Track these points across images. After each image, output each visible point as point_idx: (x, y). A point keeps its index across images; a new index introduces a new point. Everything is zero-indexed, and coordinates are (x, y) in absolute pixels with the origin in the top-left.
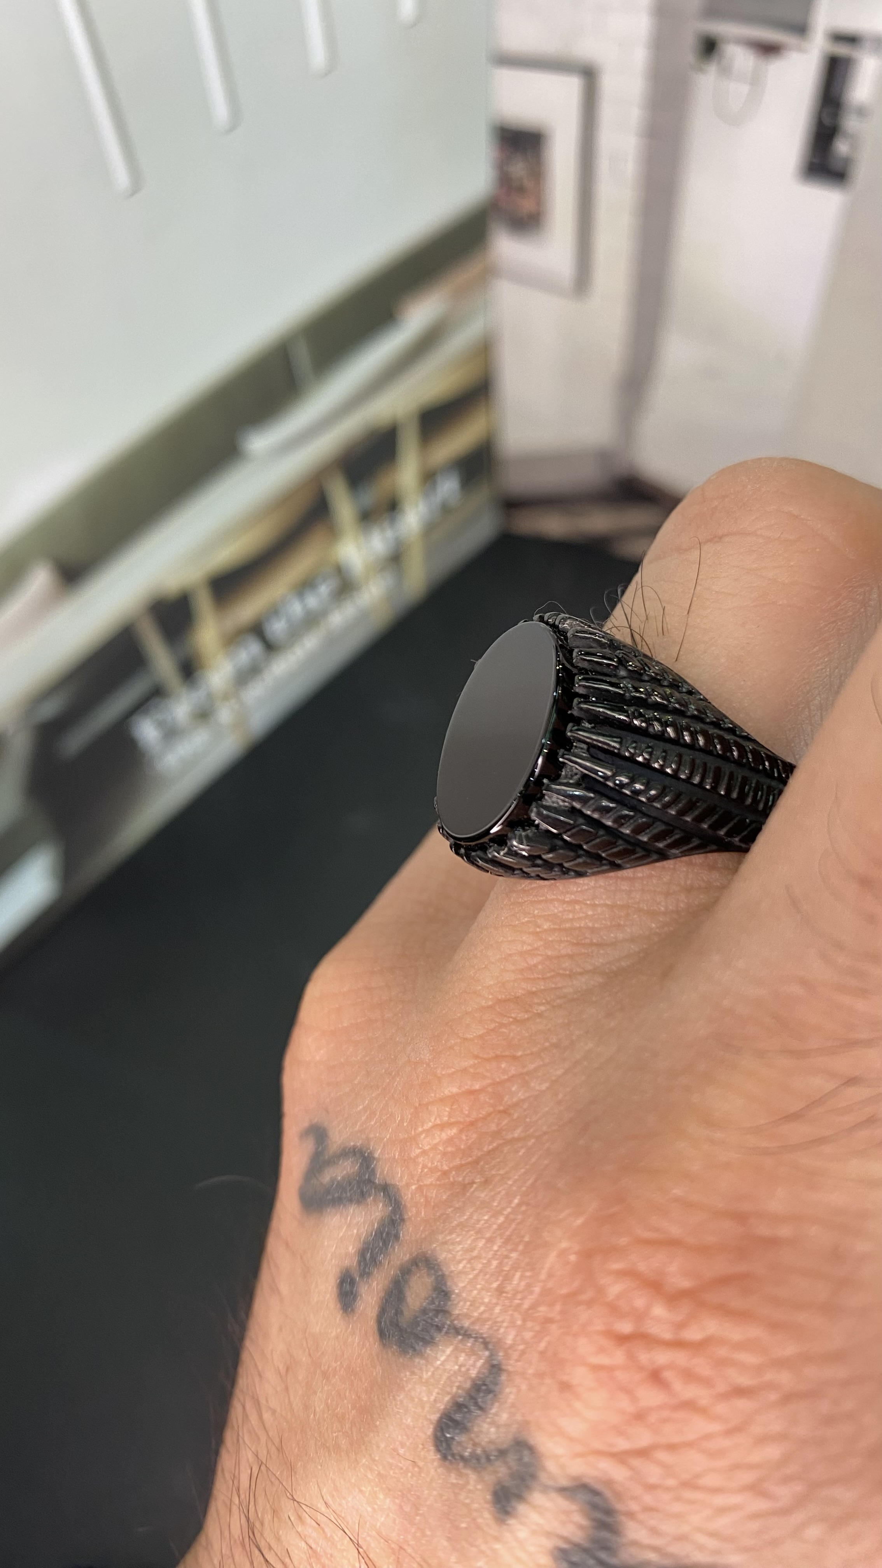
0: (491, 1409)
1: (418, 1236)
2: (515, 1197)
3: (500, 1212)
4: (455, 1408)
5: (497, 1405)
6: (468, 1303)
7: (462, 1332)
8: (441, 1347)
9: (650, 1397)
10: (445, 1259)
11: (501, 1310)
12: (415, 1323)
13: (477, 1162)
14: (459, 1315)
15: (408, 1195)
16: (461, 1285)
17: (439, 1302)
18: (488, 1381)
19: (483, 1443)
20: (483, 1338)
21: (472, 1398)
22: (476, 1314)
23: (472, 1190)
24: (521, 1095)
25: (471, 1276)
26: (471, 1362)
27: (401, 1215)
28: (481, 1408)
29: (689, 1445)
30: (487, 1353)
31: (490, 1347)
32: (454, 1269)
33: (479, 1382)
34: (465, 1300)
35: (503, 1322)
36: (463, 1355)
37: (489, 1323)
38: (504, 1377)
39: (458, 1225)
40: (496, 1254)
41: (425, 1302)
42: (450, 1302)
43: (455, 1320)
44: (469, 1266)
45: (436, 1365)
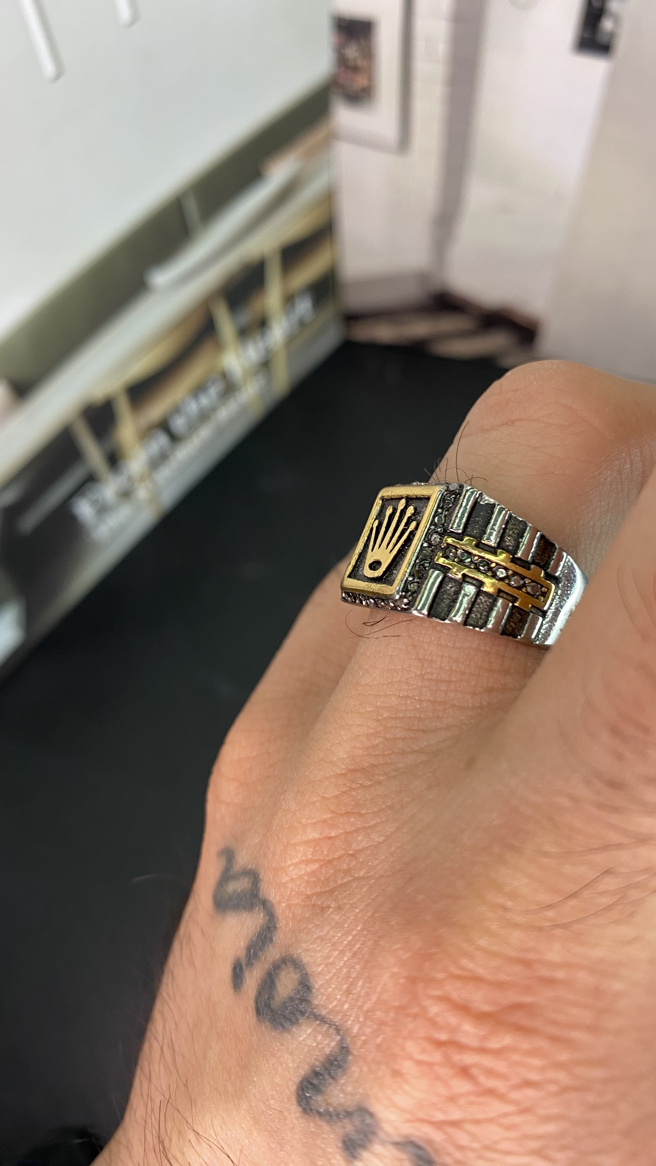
0: (340, 1080)
1: (287, 941)
4: (313, 1075)
5: (345, 1077)
6: (325, 997)
7: (320, 1018)
8: (303, 1027)
9: (461, 1086)
10: (308, 962)
11: (348, 1006)
12: (284, 1007)
13: (332, 891)
14: (317, 1005)
15: (280, 910)
16: (320, 983)
17: (304, 993)
18: (339, 1059)
19: (334, 1105)
20: (335, 1025)
21: (326, 1069)
22: (330, 1006)
23: (329, 912)
24: (365, 844)
25: (327, 977)
26: (326, 1042)
27: (275, 924)
28: (333, 1078)
29: (491, 1120)
30: (338, 1038)
31: (341, 1033)
32: (314, 970)
33: (332, 1058)
34: (323, 995)
35: (350, 1016)
36: (320, 1035)
37: (340, 1015)
38: (350, 1057)
39: (317, 938)
40: (346, 964)
41: (292, 992)
42: (311, 995)
43: (314, 1008)
44: (326, 969)
45: (299, 1041)
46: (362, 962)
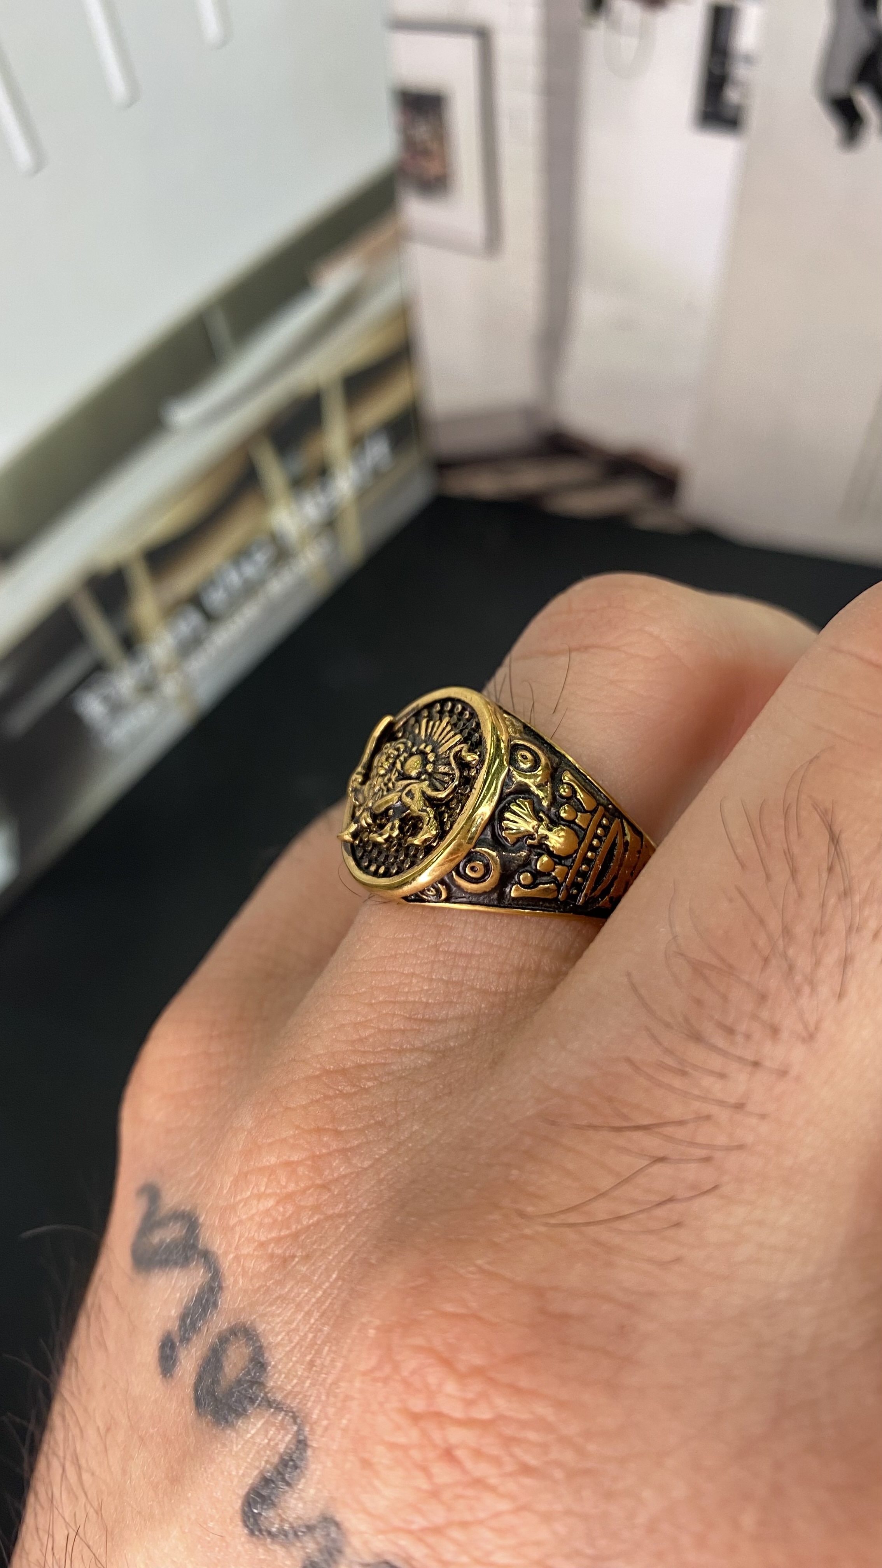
0: (297, 1484)
1: (237, 1305)
2: (333, 1273)
3: (318, 1287)
4: (263, 1483)
5: (303, 1480)
6: (283, 1376)
7: (274, 1405)
8: (252, 1420)
9: (445, 1475)
10: (264, 1330)
11: (311, 1384)
12: (230, 1393)
13: (297, 1235)
14: (272, 1388)
15: (227, 1263)
16: (278, 1356)
17: (255, 1374)
18: (294, 1456)
19: (291, 1520)
20: (293, 1412)
21: (279, 1473)
22: (289, 1387)
23: (293, 1263)
24: (342, 1171)
25: (288, 1349)
26: (280, 1436)
27: (220, 1283)
28: (288, 1484)
29: (480, 1523)
30: (295, 1428)
31: (299, 1421)
32: (272, 1341)
33: (286, 1458)
34: (280, 1373)
35: (311, 1396)
36: (273, 1429)
37: (300, 1397)
38: (309, 1452)
39: (278, 1298)
40: (311, 1328)
41: (241, 1372)
42: (265, 1375)
43: (268, 1393)
44: (287, 1338)
45: (246, 1439)
46: (331, 1322)
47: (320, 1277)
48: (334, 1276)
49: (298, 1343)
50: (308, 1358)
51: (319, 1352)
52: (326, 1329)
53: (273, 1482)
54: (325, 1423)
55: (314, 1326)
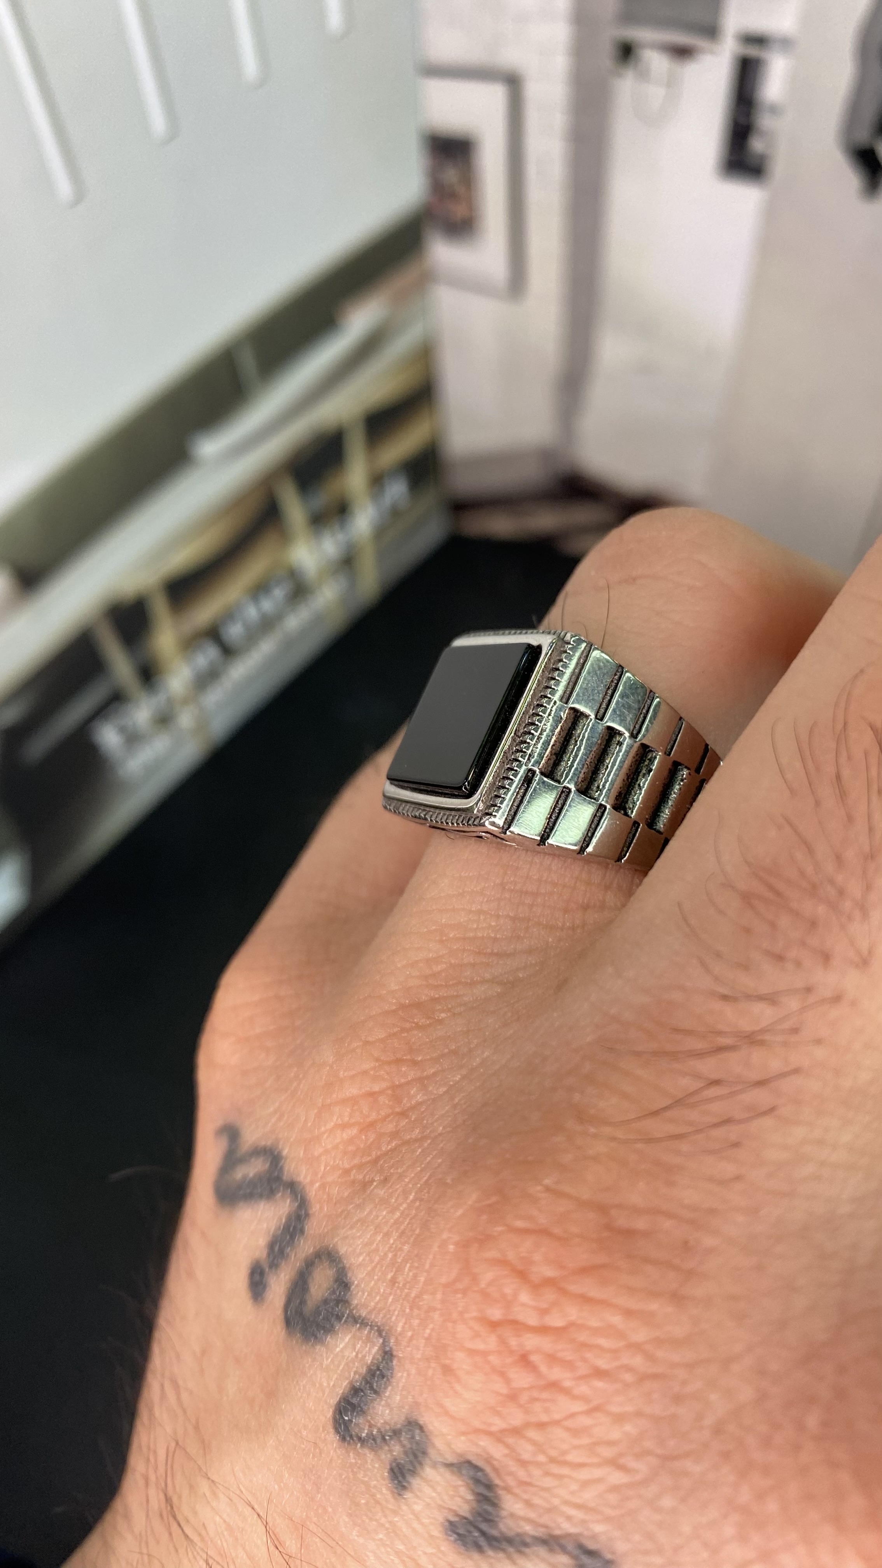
0: (385, 1392)
1: (321, 1230)
2: (410, 1194)
3: (396, 1209)
4: (353, 1392)
5: (390, 1388)
6: (366, 1294)
7: (360, 1321)
8: (340, 1336)
9: (521, 1379)
10: (346, 1252)
11: (393, 1299)
12: (317, 1312)
13: (376, 1161)
14: (357, 1305)
15: (313, 1192)
16: (360, 1277)
17: (340, 1293)
18: (381, 1366)
19: (379, 1425)
20: (377, 1326)
21: (367, 1382)
22: (372, 1304)
23: (372, 1187)
24: (419, 1098)
25: (369, 1268)
26: (367, 1349)
27: (306, 1211)
28: (376, 1392)
29: (557, 1423)
30: (381, 1341)
31: (384, 1334)
32: (354, 1262)
33: (373, 1368)
34: (363, 1291)
35: (394, 1311)
36: (360, 1342)
37: (384, 1312)
38: (395, 1362)
39: (358, 1221)
40: (391, 1247)
41: (326, 1292)
42: (350, 1293)
43: (353, 1310)
44: (368, 1258)
45: (336, 1352)
46: (412, 1239)
47: (396, 1200)
48: (411, 1197)
49: (378, 1263)
50: (389, 1276)
51: (399, 1270)
52: (406, 1247)
53: (362, 1391)
54: (410, 1334)
55: (394, 1246)
